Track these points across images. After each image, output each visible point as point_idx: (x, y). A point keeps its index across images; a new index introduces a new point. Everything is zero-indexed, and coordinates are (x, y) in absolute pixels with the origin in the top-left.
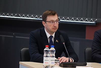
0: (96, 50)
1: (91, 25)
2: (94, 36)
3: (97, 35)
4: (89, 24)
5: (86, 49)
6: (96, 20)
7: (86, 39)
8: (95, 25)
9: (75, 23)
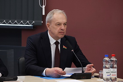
0: (31, 60)
1: (28, 28)
2: (27, 43)
3: (30, 41)
4: (26, 28)
5: (20, 59)
6: (34, 22)
7: (22, 46)
8: (32, 28)
9: (7, 27)
